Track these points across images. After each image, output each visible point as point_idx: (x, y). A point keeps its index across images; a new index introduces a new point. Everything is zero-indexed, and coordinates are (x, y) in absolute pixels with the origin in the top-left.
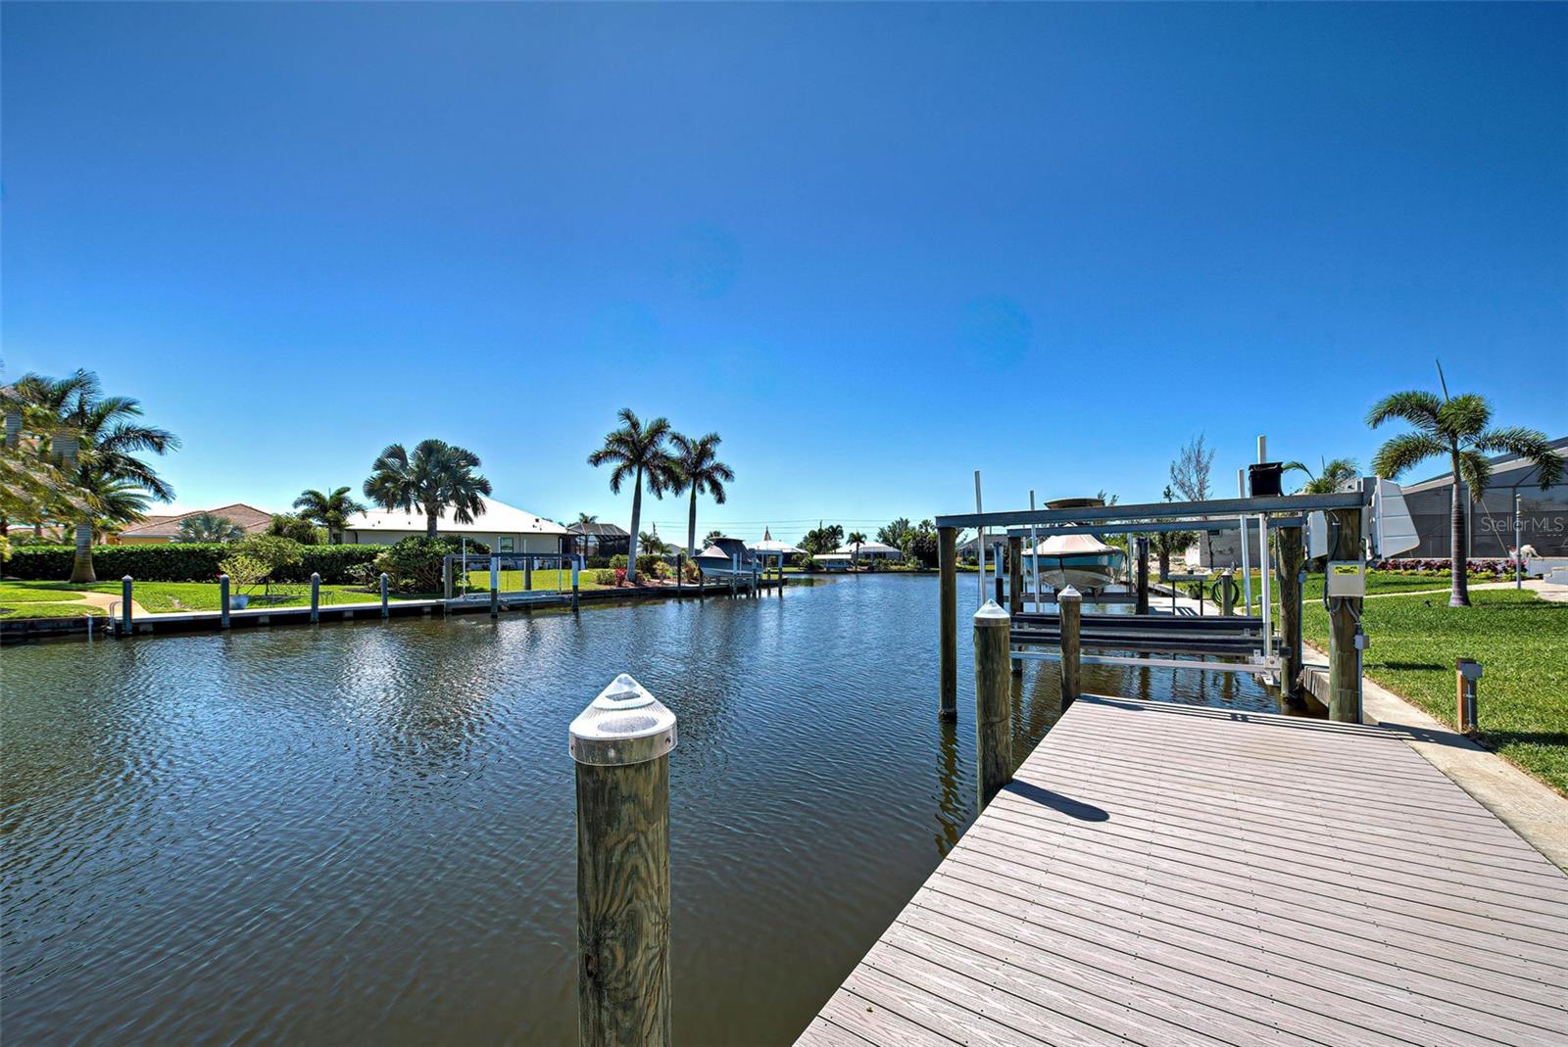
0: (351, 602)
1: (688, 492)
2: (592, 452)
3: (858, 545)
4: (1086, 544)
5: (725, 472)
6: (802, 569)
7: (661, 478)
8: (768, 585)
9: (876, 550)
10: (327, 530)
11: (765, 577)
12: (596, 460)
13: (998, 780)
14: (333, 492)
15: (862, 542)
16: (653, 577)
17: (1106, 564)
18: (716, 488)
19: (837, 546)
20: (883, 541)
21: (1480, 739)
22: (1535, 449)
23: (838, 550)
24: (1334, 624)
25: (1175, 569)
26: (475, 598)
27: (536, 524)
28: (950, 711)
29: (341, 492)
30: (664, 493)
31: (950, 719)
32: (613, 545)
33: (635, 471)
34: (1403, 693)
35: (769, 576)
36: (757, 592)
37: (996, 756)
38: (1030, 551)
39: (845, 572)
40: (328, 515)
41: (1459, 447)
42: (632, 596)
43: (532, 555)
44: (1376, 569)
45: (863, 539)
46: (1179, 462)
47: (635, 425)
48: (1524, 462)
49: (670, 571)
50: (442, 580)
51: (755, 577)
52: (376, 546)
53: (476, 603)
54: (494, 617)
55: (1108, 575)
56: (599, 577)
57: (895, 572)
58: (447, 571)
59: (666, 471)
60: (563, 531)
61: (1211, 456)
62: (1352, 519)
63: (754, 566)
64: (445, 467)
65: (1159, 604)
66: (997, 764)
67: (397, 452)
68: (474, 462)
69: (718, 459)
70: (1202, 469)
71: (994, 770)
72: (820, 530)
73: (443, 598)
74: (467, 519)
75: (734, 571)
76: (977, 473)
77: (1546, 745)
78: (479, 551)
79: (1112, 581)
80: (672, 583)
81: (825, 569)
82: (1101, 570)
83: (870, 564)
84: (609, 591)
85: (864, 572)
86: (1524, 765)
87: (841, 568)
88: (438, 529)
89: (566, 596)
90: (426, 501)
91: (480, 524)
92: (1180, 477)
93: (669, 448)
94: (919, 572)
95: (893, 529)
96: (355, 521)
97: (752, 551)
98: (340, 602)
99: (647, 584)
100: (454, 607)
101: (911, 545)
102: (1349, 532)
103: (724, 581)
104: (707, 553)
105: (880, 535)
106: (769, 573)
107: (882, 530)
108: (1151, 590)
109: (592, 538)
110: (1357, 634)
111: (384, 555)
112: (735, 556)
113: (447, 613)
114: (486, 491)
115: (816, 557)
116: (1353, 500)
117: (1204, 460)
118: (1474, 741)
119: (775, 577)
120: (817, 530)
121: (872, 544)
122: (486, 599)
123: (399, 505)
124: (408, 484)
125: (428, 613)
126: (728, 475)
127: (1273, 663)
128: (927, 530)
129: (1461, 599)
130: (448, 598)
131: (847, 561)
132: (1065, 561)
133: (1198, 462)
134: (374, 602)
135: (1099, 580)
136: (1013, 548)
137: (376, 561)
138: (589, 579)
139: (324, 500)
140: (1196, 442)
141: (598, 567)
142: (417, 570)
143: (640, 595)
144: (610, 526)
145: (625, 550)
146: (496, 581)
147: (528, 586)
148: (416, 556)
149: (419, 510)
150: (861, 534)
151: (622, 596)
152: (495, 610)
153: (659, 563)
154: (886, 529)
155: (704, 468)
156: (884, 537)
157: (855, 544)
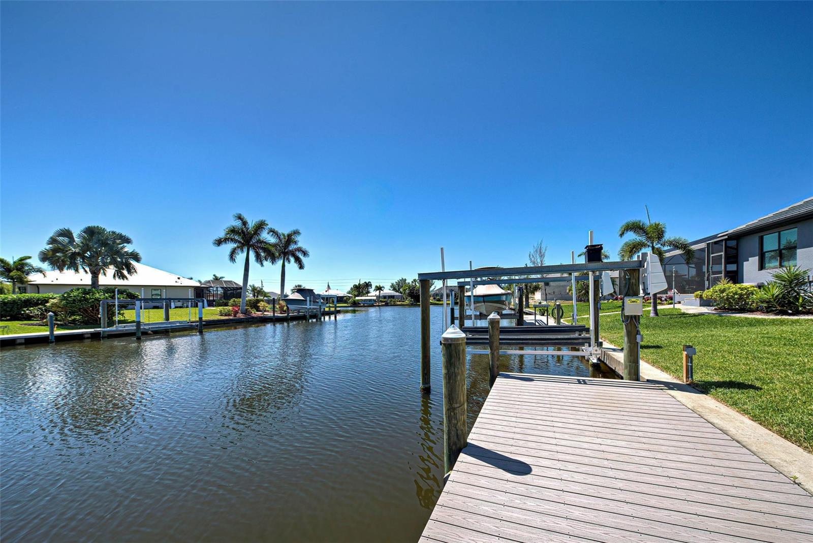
0: (25, 333)
1: (280, 262)
2: (216, 237)
3: (380, 292)
4: (494, 290)
5: (303, 252)
6: (349, 305)
7: (263, 254)
8: (329, 314)
9: (390, 294)
10: (11, 284)
11: (327, 309)
12: (219, 242)
13: (458, 446)
14: (16, 259)
15: (382, 290)
16: (257, 311)
17: (504, 300)
18: (298, 260)
19: (368, 292)
20: (393, 290)
21: (697, 386)
22: (684, 246)
23: (369, 295)
24: (626, 329)
25: (531, 302)
26: (125, 327)
27: (178, 280)
28: (427, 386)
29: (22, 259)
30: (265, 263)
31: (427, 391)
32: (232, 293)
33: (245, 250)
34: (650, 361)
35: (330, 309)
36: (323, 318)
37: (457, 430)
38: (469, 294)
39: (372, 306)
40: (12, 274)
41: (654, 245)
42: (243, 322)
43: (170, 299)
44: (613, 300)
45: (383, 289)
46: (532, 252)
47: (245, 223)
48: (678, 252)
49: (269, 307)
50: (99, 316)
51: (320, 310)
52: (50, 295)
53: (126, 330)
54: (139, 339)
55: (505, 305)
56: (221, 311)
57: (399, 305)
58: (103, 310)
59: (265, 250)
60: (198, 284)
61: (546, 250)
62: (636, 274)
63: (320, 304)
64: (104, 244)
65: (528, 318)
66: (457, 435)
67: (67, 233)
68: (128, 241)
69: (300, 245)
70: (542, 256)
71: (455, 439)
72: (359, 284)
73: (100, 328)
74: (123, 277)
75: (308, 306)
76: (442, 249)
77: (729, 389)
78: (130, 297)
79: (507, 308)
80: (269, 314)
81: (362, 305)
82: (502, 302)
83: (386, 301)
84: (227, 320)
85: (382, 306)
86: (724, 401)
87: (371, 304)
88: (100, 283)
89: (194, 324)
90: (90, 265)
91: (132, 280)
92: (533, 259)
93: (266, 236)
94: (411, 305)
95: (398, 284)
96: (35, 278)
97: (319, 295)
98: (15, 333)
99: (254, 315)
100: (109, 333)
101: (407, 291)
102: (634, 281)
103: (302, 312)
104: (291, 297)
105: (391, 287)
106: (330, 307)
107: (393, 284)
108: (524, 312)
109: (220, 289)
110: (637, 334)
111: (55, 301)
112: (308, 298)
113: (103, 338)
114: (137, 259)
115: (357, 298)
116: (636, 264)
117: (543, 251)
118: (694, 388)
119: (332, 309)
120: (357, 284)
121: (387, 291)
122: (132, 328)
123: (69, 268)
124: (74, 255)
125: (88, 338)
126: (305, 253)
127: (596, 351)
128: (415, 284)
129: (655, 313)
130: (104, 328)
131: (374, 300)
132: (485, 298)
133: (540, 252)
134: (44, 332)
135: (501, 308)
136: (461, 292)
137: (48, 304)
138: (212, 313)
139: (8, 264)
140: (539, 243)
141: (221, 306)
142: (82, 310)
143: (249, 321)
144: (230, 282)
145: (239, 296)
146: (139, 316)
147: (167, 318)
148: (80, 301)
149: (86, 272)
150: (381, 286)
151: (236, 323)
152: (141, 334)
153: (261, 303)
154: (395, 283)
155: (290, 249)
156: (394, 288)
157: (378, 291)
